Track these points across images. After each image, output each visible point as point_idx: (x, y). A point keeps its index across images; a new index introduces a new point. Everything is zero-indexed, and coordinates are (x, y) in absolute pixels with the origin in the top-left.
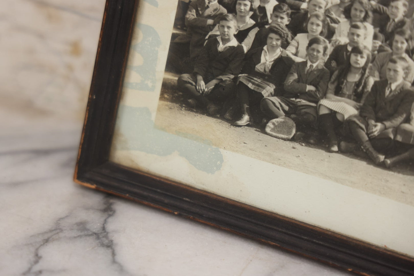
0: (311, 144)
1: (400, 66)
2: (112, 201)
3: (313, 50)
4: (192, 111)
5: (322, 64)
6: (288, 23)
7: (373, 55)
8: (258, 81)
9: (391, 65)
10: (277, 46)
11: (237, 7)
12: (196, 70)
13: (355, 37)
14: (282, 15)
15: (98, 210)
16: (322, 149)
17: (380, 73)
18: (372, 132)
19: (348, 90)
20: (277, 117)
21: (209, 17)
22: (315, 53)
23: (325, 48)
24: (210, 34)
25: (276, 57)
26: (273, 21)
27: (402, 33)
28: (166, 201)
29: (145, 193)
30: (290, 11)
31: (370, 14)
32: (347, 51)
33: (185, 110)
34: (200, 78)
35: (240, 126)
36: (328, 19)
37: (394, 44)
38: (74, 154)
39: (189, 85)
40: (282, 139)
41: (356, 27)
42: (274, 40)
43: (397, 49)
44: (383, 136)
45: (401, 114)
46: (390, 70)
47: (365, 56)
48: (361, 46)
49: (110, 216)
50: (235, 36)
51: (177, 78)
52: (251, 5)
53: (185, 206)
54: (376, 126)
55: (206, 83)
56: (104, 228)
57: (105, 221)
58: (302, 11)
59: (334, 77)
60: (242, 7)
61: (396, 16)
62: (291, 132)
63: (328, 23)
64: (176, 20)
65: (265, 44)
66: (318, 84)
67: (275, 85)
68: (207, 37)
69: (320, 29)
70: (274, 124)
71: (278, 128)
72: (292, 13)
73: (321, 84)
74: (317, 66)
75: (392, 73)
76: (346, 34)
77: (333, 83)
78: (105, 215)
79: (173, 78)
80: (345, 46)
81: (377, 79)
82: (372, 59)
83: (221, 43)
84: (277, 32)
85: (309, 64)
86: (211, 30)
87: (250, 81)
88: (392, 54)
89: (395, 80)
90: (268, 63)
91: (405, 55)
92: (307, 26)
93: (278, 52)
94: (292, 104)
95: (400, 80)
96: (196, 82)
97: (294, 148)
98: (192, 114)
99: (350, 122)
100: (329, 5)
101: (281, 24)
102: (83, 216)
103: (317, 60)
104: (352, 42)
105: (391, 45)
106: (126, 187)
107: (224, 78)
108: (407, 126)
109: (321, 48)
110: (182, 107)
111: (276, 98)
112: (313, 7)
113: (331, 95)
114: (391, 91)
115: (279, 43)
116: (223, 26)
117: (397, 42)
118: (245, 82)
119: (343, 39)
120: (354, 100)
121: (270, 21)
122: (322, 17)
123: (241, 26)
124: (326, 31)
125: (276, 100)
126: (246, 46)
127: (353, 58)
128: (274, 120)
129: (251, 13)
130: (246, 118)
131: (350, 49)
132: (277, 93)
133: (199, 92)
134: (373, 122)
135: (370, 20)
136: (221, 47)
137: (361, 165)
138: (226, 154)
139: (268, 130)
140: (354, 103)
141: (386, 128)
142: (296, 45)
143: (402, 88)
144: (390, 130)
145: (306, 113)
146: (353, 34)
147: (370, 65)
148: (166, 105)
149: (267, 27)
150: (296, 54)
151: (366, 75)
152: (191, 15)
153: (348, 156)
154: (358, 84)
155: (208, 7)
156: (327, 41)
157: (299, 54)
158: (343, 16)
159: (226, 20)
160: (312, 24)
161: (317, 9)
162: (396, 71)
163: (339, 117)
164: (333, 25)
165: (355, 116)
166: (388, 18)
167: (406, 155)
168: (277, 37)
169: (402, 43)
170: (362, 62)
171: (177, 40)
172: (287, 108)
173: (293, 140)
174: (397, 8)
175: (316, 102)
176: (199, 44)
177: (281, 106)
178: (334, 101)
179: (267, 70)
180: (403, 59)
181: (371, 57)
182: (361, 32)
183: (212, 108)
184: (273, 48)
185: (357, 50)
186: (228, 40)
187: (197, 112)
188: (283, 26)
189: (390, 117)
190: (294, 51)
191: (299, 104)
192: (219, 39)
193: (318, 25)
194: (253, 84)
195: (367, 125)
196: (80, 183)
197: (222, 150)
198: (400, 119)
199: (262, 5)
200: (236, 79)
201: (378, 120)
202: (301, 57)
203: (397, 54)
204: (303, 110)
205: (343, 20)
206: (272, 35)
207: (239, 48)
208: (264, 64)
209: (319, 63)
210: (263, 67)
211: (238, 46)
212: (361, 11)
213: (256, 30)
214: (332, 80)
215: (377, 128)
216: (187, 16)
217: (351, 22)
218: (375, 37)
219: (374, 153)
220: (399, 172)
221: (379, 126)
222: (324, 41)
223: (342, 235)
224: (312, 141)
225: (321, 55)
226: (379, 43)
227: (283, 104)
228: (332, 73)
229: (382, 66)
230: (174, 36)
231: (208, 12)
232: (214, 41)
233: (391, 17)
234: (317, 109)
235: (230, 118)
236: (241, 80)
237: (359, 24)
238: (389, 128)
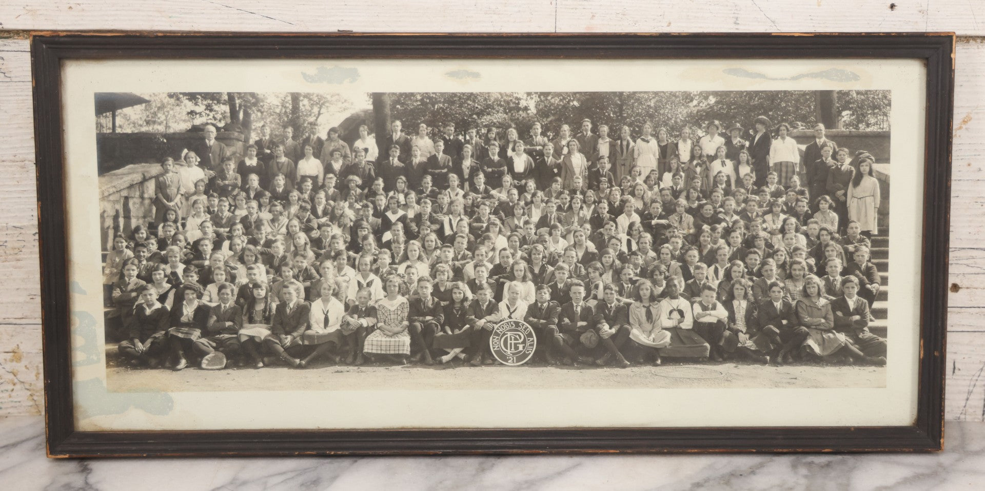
0: (241, 366)
1: (292, 289)
2: (86, 463)
3: (223, 294)
4: (137, 369)
5: (233, 303)
6: (197, 279)
7: (270, 286)
8: (185, 329)
9: (285, 290)
10: (194, 298)
11: (153, 277)
12: (131, 335)
13: (253, 276)
14: (191, 274)
15: (76, 472)
16: (251, 368)
17: (279, 298)
18: (285, 344)
19: (258, 318)
20: (207, 353)
21: (132, 291)
22: (225, 296)
23: (232, 291)
24: (136, 303)
25: (196, 307)
26: (185, 281)
27: (286, 265)
28: (134, 448)
29: (114, 448)
30: (197, 270)
31: (259, 256)
32: (250, 288)
33: (131, 370)
34: (136, 341)
35: (180, 370)
36: (228, 268)
37: (283, 274)
38: (43, 438)
39: (129, 349)
40: (217, 369)
41: (251, 268)
42: (190, 295)
43: (286, 277)
44: (294, 345)
45: (302, 324)
46: (285, 293)
47: (264, 288)
48: (259, 282)
49: (89, 473)
50: (157, 300)
51: (117, 347)
52: (165, 273)
53: (151, 447)
54: (286, 338)
55: (143, 344)
56: (87, 483)
57: (86, 478)
58: (207, 267)
59: (245, 310)
60: (158, 276)
61: (279, 254)
62: (223, 362)
63: (229, 271)
64: (105, 300)
65: (183, 299)
66: (234, 319)
67: (200, 329)
68: (134, 307)
69: (224, 277)
70: (207, 360)
71: (212, 362)
72: (199, 271)
73: (237, 318)
74: (230, 306)
75: (287, 296)
76: (245, 276)
77: (245, 315)
78: (84, 474)
79: (114, 347)
80: (247, 285)
81: (278, 303)
82: (270, 289)
83: (147, 308)
84: (190, 288)
85: (223, 305)
86: (137, 300)
87: (179, 332)
88: (283, 282)
89: (291, 300)
90: (190, 313)
91: (293, 280)
92: (213, 278)
93: (196, 303)
94: (217, 340)
95: (295, 300)
96: (134, 346)
97: (228, 374)
98: (137, 372)
99: (266, 341)
100: (226, 258)
101: (193, 281)
102: (65, 480)
103: (228, 301)
104: (251, 280)
105: (281, 275)
106: (96, 448)
107: (157, 335)
108: (309, 332)
109: (228, 291)
110: (127, 368)
111: (203, 339)
112: (213, 262)
113: (246, 325)
114: (291, 309)
115: (195, 296)
116: (146, 295)
117: (285, 272)
118: (175, 334)
119: (243, 280)
120: (265, 323)
121: (183, 281)
122: (223, 268)
123: (160, 291)
124: (229, 278)
125: (204, 341)
126: (169, 305)
127: (255, 292)
128: (207, 357)
129: (166, 279)
130: (183, 362)
131: (251, 286)
132: (203, 335)
133: (139, 352)
134: (283, 336)
135: (260, 261)
136: (148, 312)
137: (284, 371)
138: (174, 395)
139: (204, 366)
140: (266, 326)
141: (295, 338)
142: (209, 294)
143: (298, 304)
144: (298, 338)
145: (231, 344)
146: (250, 274)
147: (270, 294)
148: (114, 371)
149: (182, 286)
150: (210, 301)
151: (269, 303)
152: (117, 293)
153: (272, 368)
154: (264, 311)
155: (129, 283)
156: (232, 285)
157: (213, 300)
158: (239, 263)
159: (147, 289)
160: (217, 274)
161: (218, 263)
162: (290, 293)
163: (257, 340)
164: (233, 271)
165: (269, 335)
166: (273, 257)
167: (314, 353)
168: (192, 292)
169: (289, 271)
170: (263, 293)
171: (109, 316)
172: (214, 344)
173: (226, 367)
174: (277, 247)
175: (236, 333)
176: (129, 314)
177: (210, 344)
178: (250, 329)
179: (191, 319)
180: (292, 283)
181: (269, 288)
182: (256, 271)
183: (153, 362)
184: (191, 301)
185: (257, 286)
186: (153, 305)
187: (141, 369)
188: (194, 282)
189: (295, 328)
190: (208, 299)
191: (223, 338)
192: (145, 306)
193: (222, 275)
194: (182, 333)
195: (280, 340)
196: (53, 457)
197: (170, 393)
198: (303, 328)
199: (173, 270)
200: (166, 334)
201: (287, 333)
202: (215, 302)
203: (288, 281)
204: (228, 343)
205: (239, 266)
206: (188, 291)
207: (164, 308)
208: (187, 315)
209: (231, 303)
210: (186, 318)
211: (162, 307)
212: (252, 256)
213: (174, 290)
214: (244, 313)
215: (288, 340)
216: (114, 295)
217: (246, 266)
218: (268, 272)
219: (291, 359)
220: (313, 368)
221: (289, 338)
222: (230, 285)
223: (283, 430)
224: (241, 364)
225: (230, 296)
226: (271, 276)
227: (211, 342)
228: (242, 308)
229: (279, 292)
230: (106, 314)
231: (130, 287)
232: (141, 308)
233: (275, 254)
234: (238, 339)
235: (170, 366)
236: (171, 333)
237: (253, 266)
238: (297, 337)
